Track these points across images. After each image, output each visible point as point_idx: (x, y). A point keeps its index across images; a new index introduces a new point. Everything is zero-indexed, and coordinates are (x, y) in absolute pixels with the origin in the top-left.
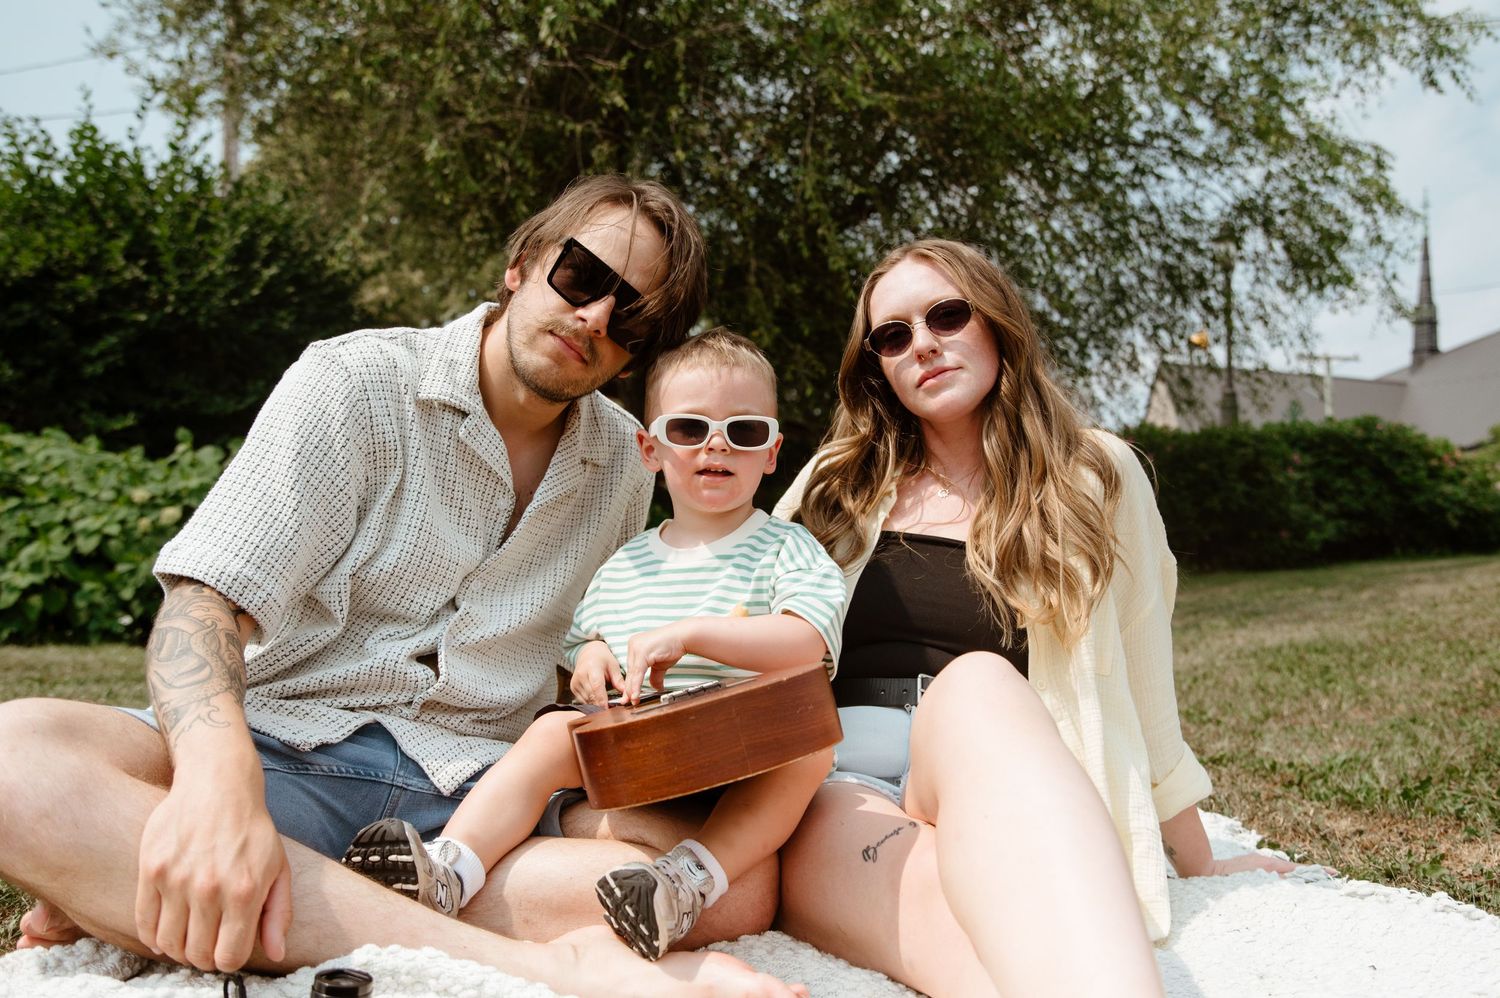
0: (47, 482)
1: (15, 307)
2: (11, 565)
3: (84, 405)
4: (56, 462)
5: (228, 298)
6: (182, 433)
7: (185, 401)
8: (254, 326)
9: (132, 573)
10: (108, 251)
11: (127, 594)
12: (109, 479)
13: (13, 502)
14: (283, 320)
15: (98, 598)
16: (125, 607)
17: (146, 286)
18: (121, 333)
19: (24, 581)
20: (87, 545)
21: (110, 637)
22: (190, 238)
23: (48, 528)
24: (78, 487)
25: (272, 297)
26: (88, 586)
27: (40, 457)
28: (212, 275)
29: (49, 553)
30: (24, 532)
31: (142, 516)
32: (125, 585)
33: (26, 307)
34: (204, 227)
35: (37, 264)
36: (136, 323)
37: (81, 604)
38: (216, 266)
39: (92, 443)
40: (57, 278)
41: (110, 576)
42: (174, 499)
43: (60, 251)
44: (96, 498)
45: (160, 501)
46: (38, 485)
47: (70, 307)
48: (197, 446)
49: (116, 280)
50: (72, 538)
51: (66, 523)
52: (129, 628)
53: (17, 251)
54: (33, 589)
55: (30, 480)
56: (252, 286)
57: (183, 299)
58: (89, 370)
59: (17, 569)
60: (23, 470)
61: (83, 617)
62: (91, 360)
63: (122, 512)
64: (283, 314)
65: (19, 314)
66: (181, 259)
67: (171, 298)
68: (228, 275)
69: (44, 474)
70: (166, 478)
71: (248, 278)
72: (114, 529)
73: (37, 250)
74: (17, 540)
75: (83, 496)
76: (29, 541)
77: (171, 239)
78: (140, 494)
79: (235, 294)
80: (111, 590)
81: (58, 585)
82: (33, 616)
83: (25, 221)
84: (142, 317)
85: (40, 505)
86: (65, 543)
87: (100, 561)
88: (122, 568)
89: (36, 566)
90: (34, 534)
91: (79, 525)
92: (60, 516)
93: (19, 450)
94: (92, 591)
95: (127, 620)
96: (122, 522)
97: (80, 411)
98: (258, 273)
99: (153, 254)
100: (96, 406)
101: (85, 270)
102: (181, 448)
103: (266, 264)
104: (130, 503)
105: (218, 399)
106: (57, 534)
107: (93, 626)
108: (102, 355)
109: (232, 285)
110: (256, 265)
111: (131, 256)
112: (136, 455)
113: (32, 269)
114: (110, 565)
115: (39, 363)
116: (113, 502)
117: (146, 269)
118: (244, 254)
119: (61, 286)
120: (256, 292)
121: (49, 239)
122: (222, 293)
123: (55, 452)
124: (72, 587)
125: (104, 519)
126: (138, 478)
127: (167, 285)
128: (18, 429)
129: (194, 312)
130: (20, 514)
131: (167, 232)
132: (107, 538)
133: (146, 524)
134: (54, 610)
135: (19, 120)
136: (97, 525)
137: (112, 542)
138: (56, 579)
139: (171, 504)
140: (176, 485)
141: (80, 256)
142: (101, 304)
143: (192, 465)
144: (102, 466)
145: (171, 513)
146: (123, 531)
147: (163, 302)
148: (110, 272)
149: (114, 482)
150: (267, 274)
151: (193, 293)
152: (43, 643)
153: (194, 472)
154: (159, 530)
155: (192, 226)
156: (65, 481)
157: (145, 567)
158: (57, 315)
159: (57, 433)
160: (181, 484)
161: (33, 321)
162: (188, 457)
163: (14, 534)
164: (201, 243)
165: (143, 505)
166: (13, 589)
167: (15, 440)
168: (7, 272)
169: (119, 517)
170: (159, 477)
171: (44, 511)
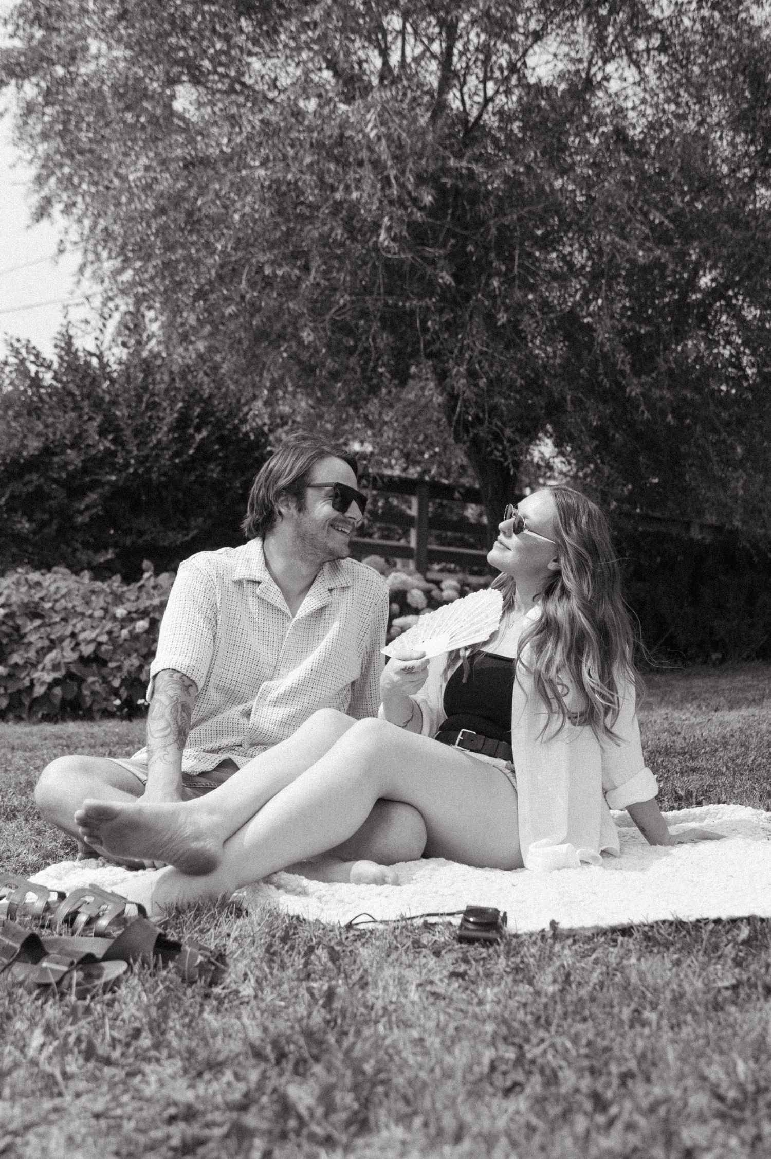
0: (58, 606)
1: (27, 478)
2: (40, 667)
3: (79, 546)
4: (64, 591)
5: (172, 458)
6: (146, 564)
7: (147, 537)
8: (193, 478)
9: (119, 668)
10: (86, 431)
11: (116, 683)
12: (98, 602)
13: (38, 622)
14: (213, 471)
15: (97, 687)
16: (116, 693)
17: (114, 454)
18: (99, 490)
19: (48, 677)
20: (88, 650)
21: (108, 714)
22: (143, 415)
23: (61, 639)
24: (79, 609)
25: (204, 455)
26: (91, 679)
27: (52, 588)
28: (159, 441)
29: (63, 656)
30: (47, 643)
31: (122, 628)
32: (115, 676)
33: (35, 477)
34: (152, 406)
35: (40, 445)
36: (109, 482)
37: (86, 692)
38: (162, 434)
39: (86, 575)
40: (55, 454)
41: (105, 671)
42: (144, 614)
43: (54, 434)
44: (91, 616)
45: (134, 615)
46: (52, 608)
47: (64, 475)
48: (157, 574)
49: (93, 452)
50: (77, 644)
51: (73, 635)
52: (120, 708)
53: (25, 437)
54: (56, 682)
55: (48, 605)
56: (190, 446)
57: (141, 462)
58: (79, 520)
59: (43, 669)
60: (42, 599)
61: (89, 701)
62: (81, 513)
63: (109, 625)
64: (212, 466)
65: (30, 482)
66: (137, 432)
67: (132, 461)
68: (170, 442)
69: (56, 601)
70: (138, 598)
71: (185, 441)
72: (104, 638)
73: (39, 435)
74: (42, 648)
75: (83, 614)
76: (50, 649)
77: (130, 417)
78: (120, 612)
79: (177, 454)
80: (105, 681)
81: (71, 679)
82: (57, 701)
83: (29, 414)
84: (114, 478)
85: (55, 623)
86: (73, 650)
87: (96, 660)
88: (112, 665)
89: (56, 667)
90: (54, 644)
91: (82, 637)
92: (68, 631)
93: (38, 584)
94: (93, 683)
95: (118, 702)
96: (110, 633)
97: (75, 550)
98: (192, 436)
99: (118, 430)
100: (86, 545)
101: (72, 447)
102: (146, 575)
103: (198, 429)
104: (114, 618)
105: (170, 534)
106: (68, 645)
107: (95, 708)
108: (88, 508)
109: (174, 448)
110: (191, 431)
111: (102, 433)
112: (116, 580)
113: (37, 449)
114: (104, 663)
115: (46, 517)
116: (103, 618)
117: (114, 441)
118: (182, 423)
119: (56, 459)
120: (191, 452)
121: (46, 426)
122: (167, 454)
123: (60, 584)
124: (81, 681)
125: (97, 631)
126: (119, 599)
127: (129, 452)
128: (37, 568)
129: (148, 471)
130: (42, 630)
131: (126, 412)
132: (100, 644)
133: (125, 633)
134: (69, 697)
135: (18, 341)
136: (93, 635)
137: (104, 648)
138: (70, 675)
139: (143, 618)
140: (144, 603)
141: (68, 436)
142: (85, 470)
143: (154, 587)
144: (93, 592)
145: (142, 625)
146: (110, 639)
147: (127, 465)
148: (88, 446)
149: (102, 604)
150: (198, 437)
151: (147, 457)
152: (64, 720)
153: (155, 593)
154: (134, 637)
155: (144, 406)
156: (70, 605)
157: (127, 664)
158: (55, 481)
159: (62, 570)
160: (148, 603)
161: (39, 487)
162: (152, 582)
163: (40, 645)
164: (150, 418)
165: (123, 620)
166: (42, 683)
167: (35, 576)
168: (20, 453)
169: (107, 629)
170: (133, 598)
171: (58, 627)
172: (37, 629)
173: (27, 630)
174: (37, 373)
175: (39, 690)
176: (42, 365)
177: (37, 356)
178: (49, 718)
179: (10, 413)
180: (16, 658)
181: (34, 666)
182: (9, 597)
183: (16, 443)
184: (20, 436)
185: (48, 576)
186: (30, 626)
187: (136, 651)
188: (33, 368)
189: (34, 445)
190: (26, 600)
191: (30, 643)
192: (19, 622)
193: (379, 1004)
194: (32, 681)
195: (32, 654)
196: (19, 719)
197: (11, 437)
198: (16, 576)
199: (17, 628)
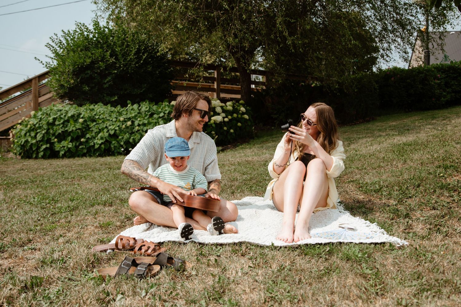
0: (101, 117)
1: (86, 72)
2: (96, 138)
3: (105, 95)
4: (102, 112)
5: (135, 64)
6: (128, 102)
7: (128, 91)
8: (143, 71)
9: (123, 138)
10: (106, 56)
11: (122, 143)
12: (114, 115)
13: (95, 123)
14: (149, 68)
15: (116, 145)
16: (122, 146)
17: (115, 63)
18: (111, 76)
19: (100, 142)
20: (112, 132)
21: (120, 154)
22: (125, 49)
23: (103, 129)
24: (108, 118)
25: (146, 63)
26: (113, 142)
27: (98, 111)
28: (131, 59)
29: (104, 135)
30: (98, 130)
31: (123, 124)
32: (121, 141)
33: (89, 72)
34: (128, 46)
35: (90, 61)
36: (114, 73)
37: (112, 146)
38: (132, 56)
39: (109, 105)
41: (118, 140)
42: (129, 119)
43: (95, 57)
44: (112, 120)
45: (126, 120)
46: (99, 118)
47: (99, 71)
48: (132, 105)
49: (108, 63)
50: (108, 131)
51: (106, 127)
52: (123, 151)
54: (102, 143)
55: (97, 117)
56: (141, 60)
57: (125, 66)
58: (105, 86)
59: (98, 139)
60: (95, 115)
61: (113, 149)
62: (105, 84)
63: (118, 124)
64: (149, 66)
65: (88, 73)
66: (123, 55)
67: (122, 66)
68: (134, 59)
69: (100, 115)
70: (127, 114)
71: (139, 58)
72: (117, 128)
73: (90, 57)
74: (97, 132)
75: (109, 120)
76: (99, 132)
77: (120, 50)
78: (122, 119)
79: (137, 63)
80: (118, 142)
81: (107, 142)
82: (103, 150)
83: (86, 49)
84: (116, 72)
85: (100, 123)
86: (107, 132)
87: (115, 136)
88: (120, 137)
89: (102, 138)
90: (100, 131)
91: (110, 128)
92: (105, 126)
93: (93, 109)
94: (114, 143)
95: (123, 149)
96: (119, 126)
97: (104, 96)
98: (142, 56)
99: (116, 56)
100: (108, 95)
101: (101, 61)
102: (129, 105)
103: (143, 54)
104: (120, 121)
105: (136, 90)
106: (105, 130)
107: (115, 151)
108: (108, 82)
109: (136, 60)
110: (141, 54)
111: (111, 56)
112: (119, 107)
113: (89, 62)
114: (118, 137)
115: (93, 85)
116: (115, 121)
117: (115, 59)
118: (138, 52)
119: (96, 65)
120: (142, 62)
121: (92, 54)
122: (134, 63)
123: (101, 109)
124: (110, 143)
125: (115, 126)
126: (120, 114)
127: (121, 62)
128: (91, 103)
129: (128, 69)
130: (96, 126)
132: (116, 130)
133: (124, 126)
134: (107, 148)
135: (80, 24)
136: (114, 127)
137: (117, 131)
138: (106, 141)
139: (129, 121)
140: (129, 116)
141: (100, 57)
142: (106, 69)
143: (132, 110)
144: (112, 112)
145: (129, 123)
146: (119, 128)
147: (120, 67)
148: (107, 61)
149: (115, 116)
150: (144, 57)
151: (127, 64)
152: (105, 156)
153: (132, 111)
154: (127, 127)
155: (125, 46)
156: (105, 117)
157: (125, 136)
158: (96, 73)
159: (100, 104)
160: (131, 116)
161: (91, 75)
162: (131, 108)
163: (95, 131)
164: (127, 50)
165: (123, 121)
166: (98, 144)
167: (92, 107)
168: (84, 64)
169: (118, 125)
170: (125, 113)
171: (101, 124)
172: (94, 125)
173: (91, 126)
174: (87, 35)
175: (97, 146)
176: (89, 32)
177: (87, 29)
178: (101, 156)
179: (79, 49)
180: (88, 136)
181: (94, 138)
182: (84, 115)
183: (82, 61)
184: (83, 58)
185: (96, 106)
186: (92, 125)
187: (128, 132)
188: (86, 33)
189: (88, 61)
190: (90, 116)
191: (92, 130)
192: (88, 123)
193: (232, 279)
194: (94, 143)
195: (93, 134)
196: (90, 156)
197: (80, 58)
198: (86, 107)
199: (88, 125)
